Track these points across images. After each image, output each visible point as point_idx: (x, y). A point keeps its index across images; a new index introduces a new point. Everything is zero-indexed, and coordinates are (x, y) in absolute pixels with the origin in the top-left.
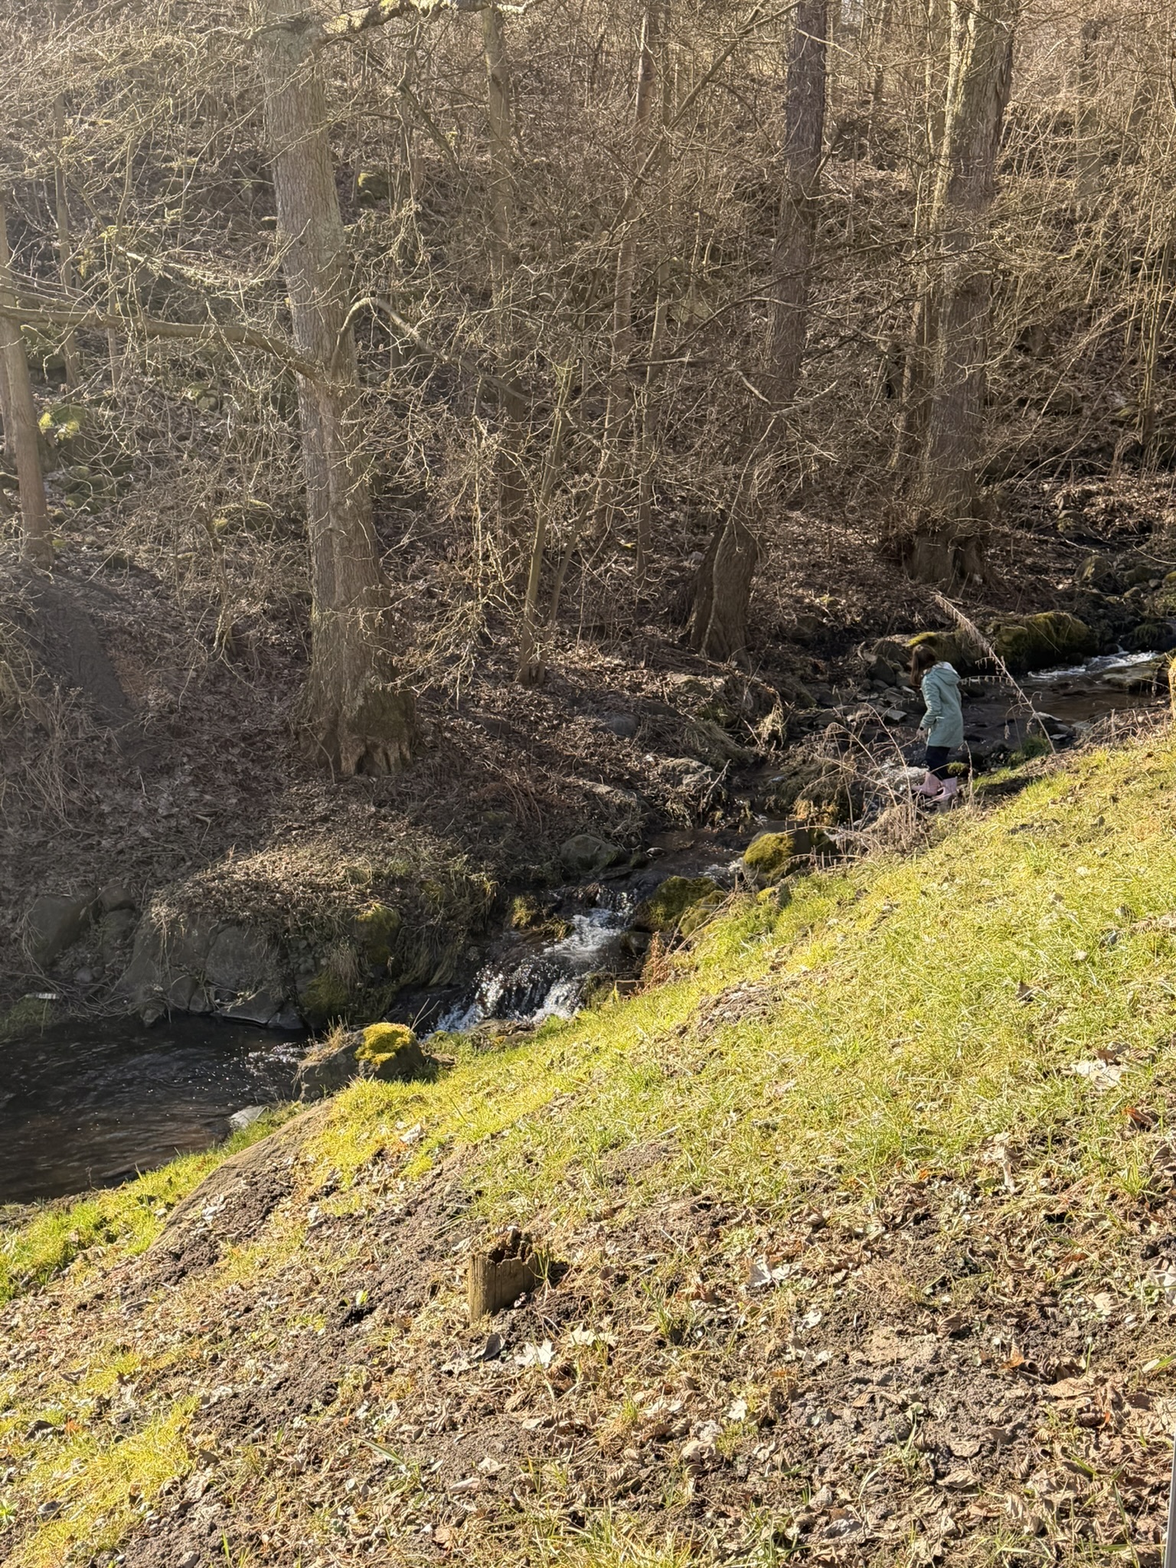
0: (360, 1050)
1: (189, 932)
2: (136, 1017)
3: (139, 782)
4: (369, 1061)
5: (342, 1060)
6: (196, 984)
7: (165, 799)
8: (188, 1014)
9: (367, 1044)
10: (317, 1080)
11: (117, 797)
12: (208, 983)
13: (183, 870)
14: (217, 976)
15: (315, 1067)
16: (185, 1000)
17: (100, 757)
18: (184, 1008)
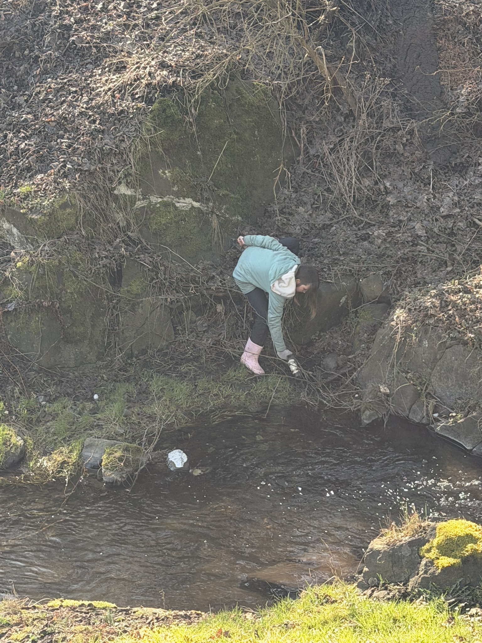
0: (427, 546)
1: (420, 341)
2: (357, 415)
3: (429, 178)
4: (432, 562)
5: (406, 552)
6: (418, 395)
7: (449, 198)
8: (406, 421)
9: (435, 542)
10: (377, 566)
11: (406, 190)
12: (429, 395)
13: (442, 274)
14: (439, 390)
15: (379, 552)
16: (406, 407)
17: (399, 148)
18: (404, 414)
